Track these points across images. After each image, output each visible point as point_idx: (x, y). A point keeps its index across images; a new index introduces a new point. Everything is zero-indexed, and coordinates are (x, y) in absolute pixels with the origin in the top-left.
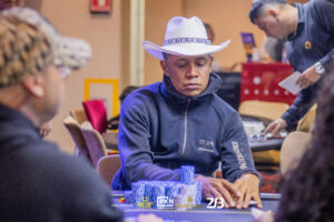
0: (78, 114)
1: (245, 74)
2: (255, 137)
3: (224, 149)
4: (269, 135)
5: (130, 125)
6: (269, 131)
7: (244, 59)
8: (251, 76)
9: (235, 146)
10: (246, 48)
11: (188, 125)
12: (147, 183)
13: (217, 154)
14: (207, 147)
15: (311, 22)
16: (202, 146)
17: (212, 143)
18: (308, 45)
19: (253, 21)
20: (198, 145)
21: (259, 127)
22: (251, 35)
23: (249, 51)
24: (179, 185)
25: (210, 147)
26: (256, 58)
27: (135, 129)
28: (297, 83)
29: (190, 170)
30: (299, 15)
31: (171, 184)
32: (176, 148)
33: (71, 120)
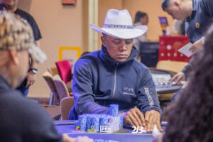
0: (53, 70)
1: (162, 43)
2: (164, 84)
3: (139, 92)
4: (174, 83)
5: (80, 77)
6: (174, 81)
7: (161, 34)
8: (166, 45)
9: (147, 91)
10: (162, 26)
11: (117, 78)
12: (88, 115)
13: (135, 96)
14: (129, 92)
15: (200, 11)
16: (126, 91)
17: (132, 90)
18: (197, 25)
19: (164, 10)
20: (123, 91)
21: (167, 78)
22: (165, 18)
23: (164, 29)
24: (109, 117)
25: (131, 92)
26: (168, 33)
27: (83, 80)
28: (190, 50)
29: (116, 107)
30: (193, 6)
31: (103, 116)
32: (109, 92)
33: (47, 74)
